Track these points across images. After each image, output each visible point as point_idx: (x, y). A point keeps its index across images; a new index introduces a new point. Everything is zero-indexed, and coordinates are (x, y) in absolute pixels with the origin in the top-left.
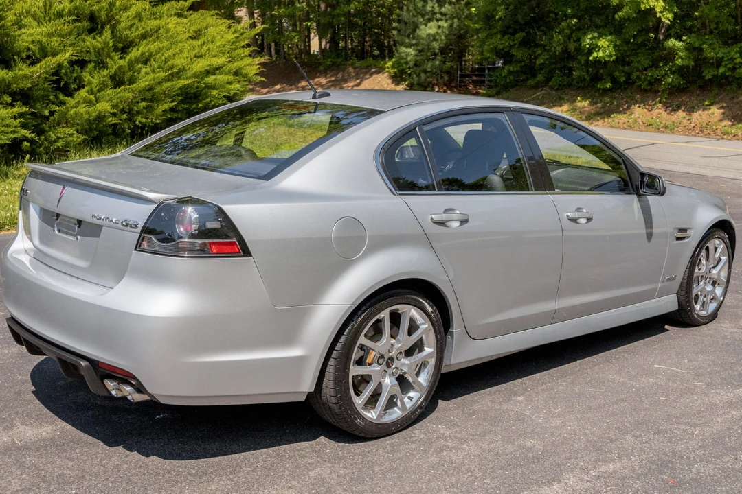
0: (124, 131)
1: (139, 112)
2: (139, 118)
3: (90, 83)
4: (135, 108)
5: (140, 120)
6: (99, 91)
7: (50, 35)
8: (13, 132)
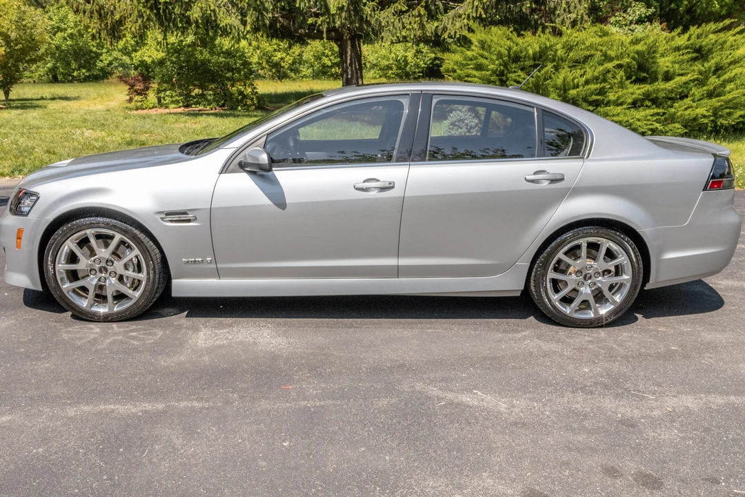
0: (707, 128)
1: (721, 116)
2: (721, 120)
3: (693, 95)
4: (720, 113)
5: (721, 121)
6: (699, 100)
7: (674, 62)
8: (651, 124)
